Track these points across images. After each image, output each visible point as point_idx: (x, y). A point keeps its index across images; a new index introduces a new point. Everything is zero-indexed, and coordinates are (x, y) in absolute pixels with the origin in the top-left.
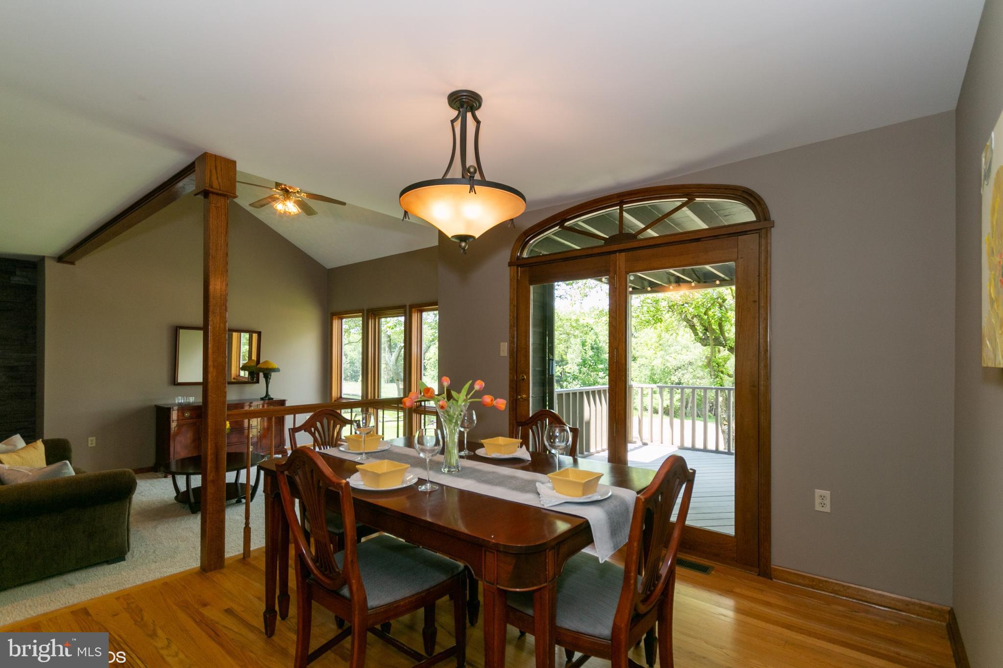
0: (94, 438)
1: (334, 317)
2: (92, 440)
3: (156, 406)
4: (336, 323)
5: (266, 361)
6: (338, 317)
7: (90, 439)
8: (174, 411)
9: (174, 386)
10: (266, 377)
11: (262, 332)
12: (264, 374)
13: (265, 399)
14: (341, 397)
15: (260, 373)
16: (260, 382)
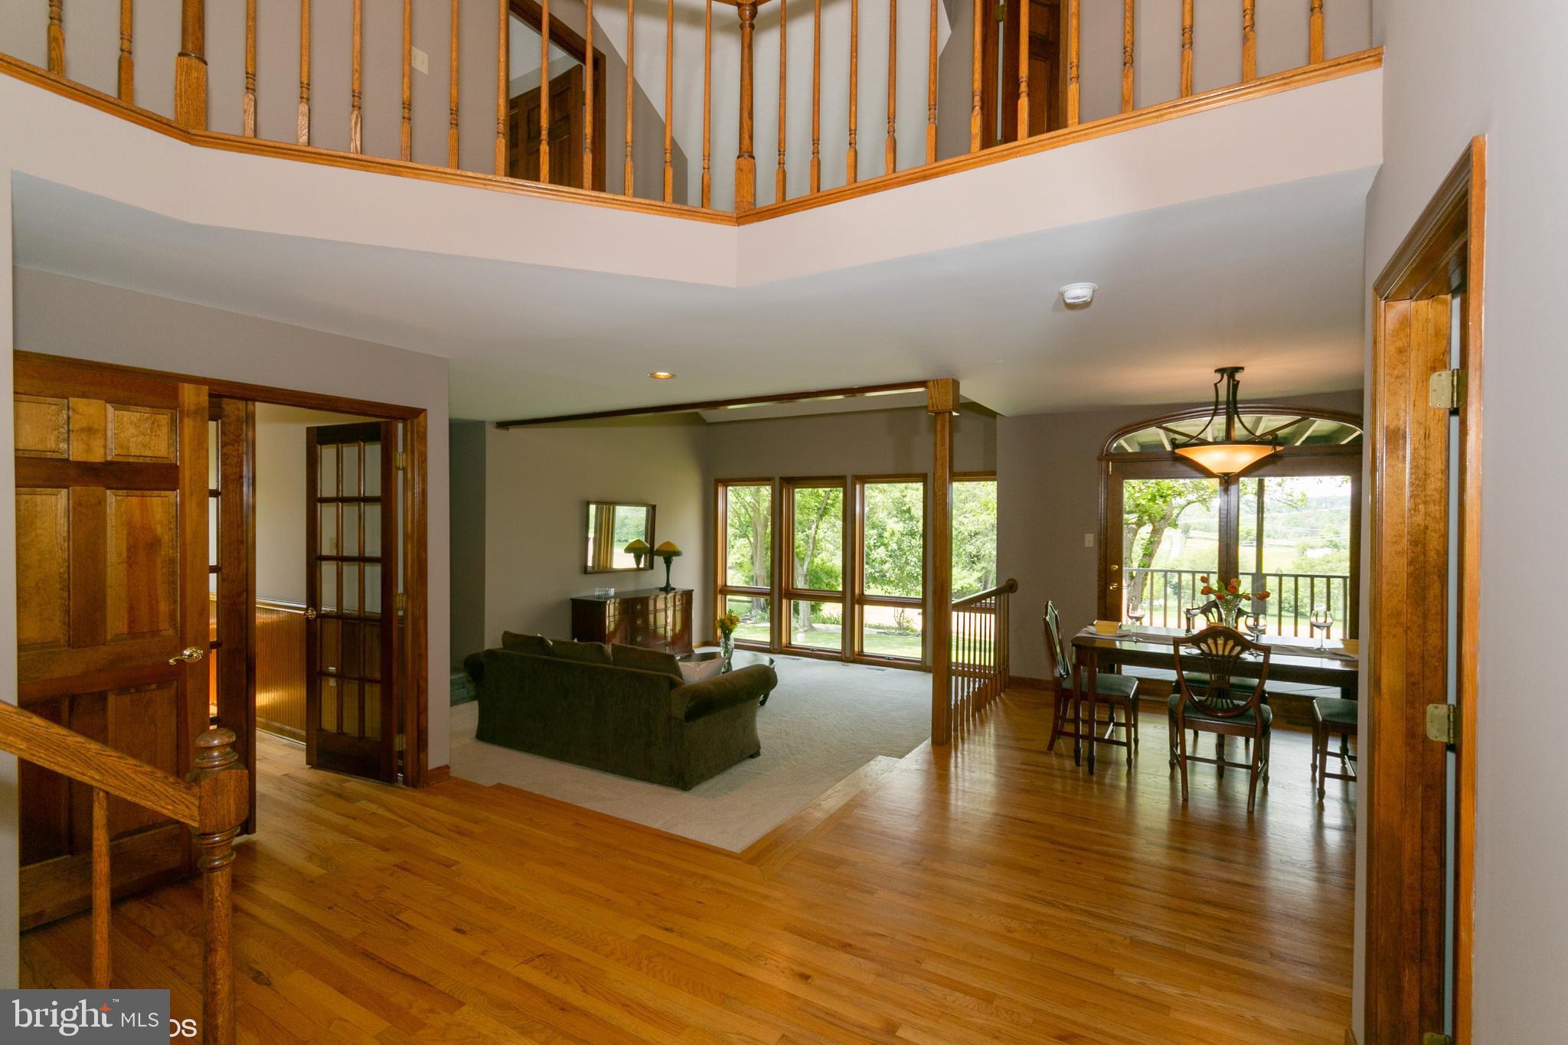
1: (719, 485)
3: (571, 599)
4: (720, 493)
5: (666, 542)
6: (723, 486)
9: (585, 576)
10: (668, 562)
11: (657, 507)
12: (665, 559)
13: (667, 589)
14: (726, 585)
15: (655, 557)
16: (655, 567)
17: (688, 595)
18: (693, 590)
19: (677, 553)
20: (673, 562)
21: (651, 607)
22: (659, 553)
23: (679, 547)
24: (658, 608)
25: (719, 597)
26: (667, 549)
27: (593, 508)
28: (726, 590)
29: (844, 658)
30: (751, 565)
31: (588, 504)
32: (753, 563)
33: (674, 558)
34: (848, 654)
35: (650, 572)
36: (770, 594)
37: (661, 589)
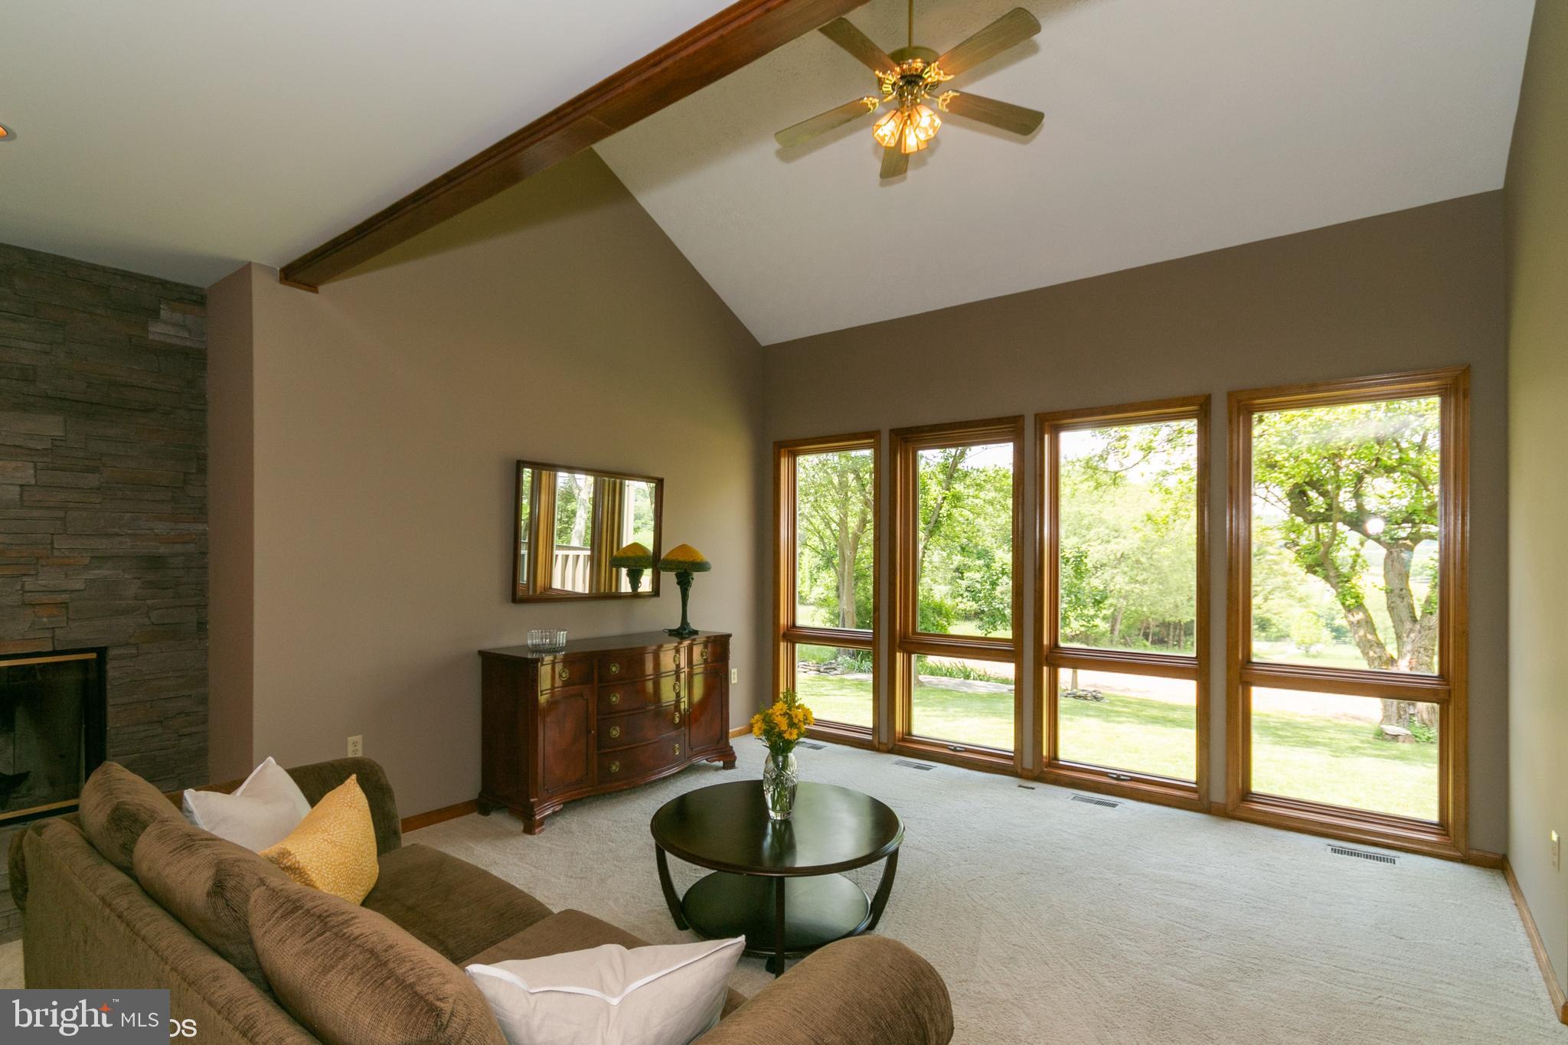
0: (358, 738)
1: (783, 450)
2: (355, 744)
3: (481, 653)
4: (784, 463)
5: (683, 545)
6: (789, 451)
7: (351, 739)
8: (543, 667)
9: (513, 605)
10: (684, 582)
11: (665, 481)
12: (677, 575)
13: (683, 632)
14: (794, 626)
15: (663, 574)
16: (661, 594)
17: (719, 645)
18: (730, 636)
19: (702, 567)
20: (694, 583)
21: (649, 667)
22: (669, 565)
23: (704, 554)
24: (663, 669)
25: (783, 646)
26: (681, 559)
27: (527, 474)
28: (796, 635)
29: (1019, 770)
30: (836, 599)
31: (520, 465)
32: (838, 597)
33: (695, 575)
34: (1028, 762)
35: (654, 599)
36: (873, 643)
37: (674, 633)
